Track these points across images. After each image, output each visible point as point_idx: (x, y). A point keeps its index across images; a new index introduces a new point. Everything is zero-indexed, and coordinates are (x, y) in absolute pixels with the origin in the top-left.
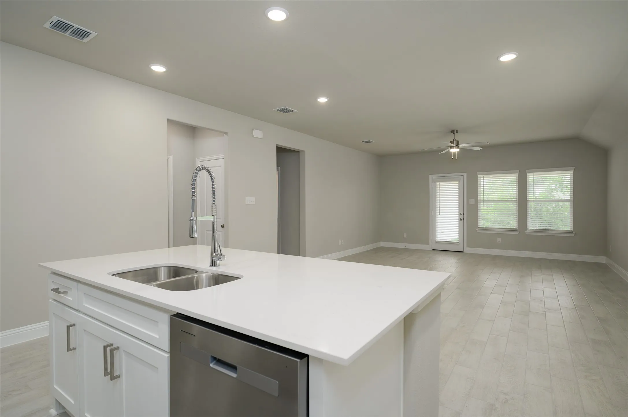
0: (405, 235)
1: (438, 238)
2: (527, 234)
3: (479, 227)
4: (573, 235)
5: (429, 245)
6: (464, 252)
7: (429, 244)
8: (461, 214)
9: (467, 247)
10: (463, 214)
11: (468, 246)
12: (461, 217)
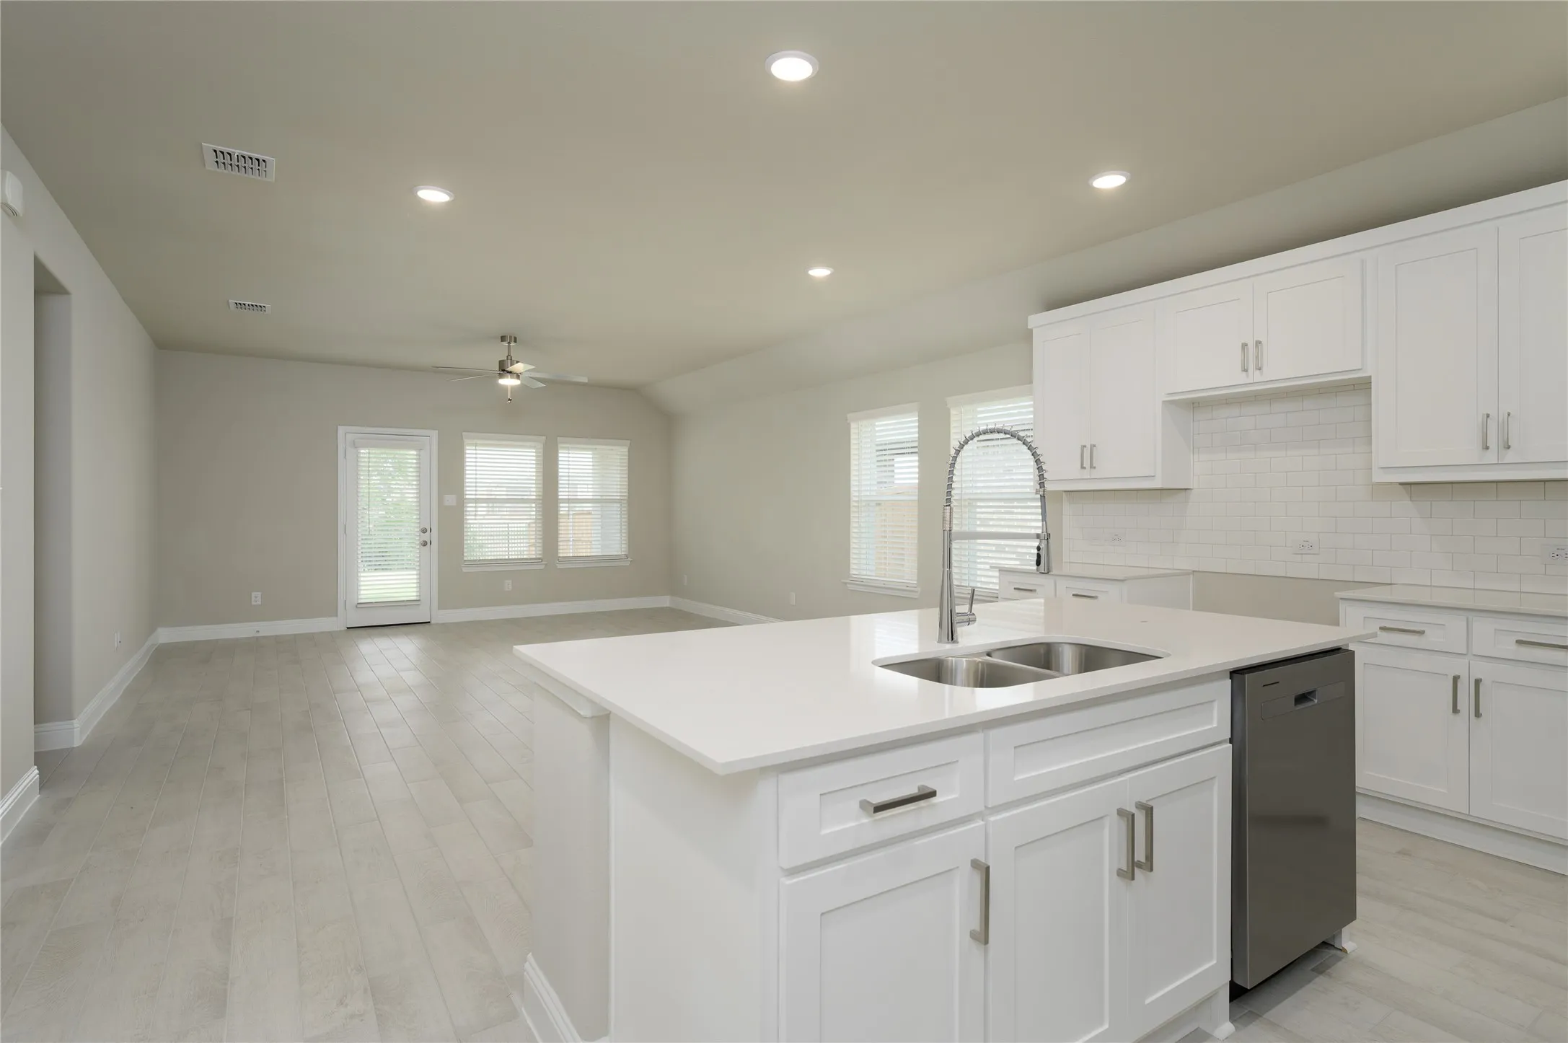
0: (256, 598)
1: (362, 597)
2: (559, 566)
3: (465, 559)
4: (628, 564)
5: (335, 619)
6: (432, 622)
7: (337, 616)
8: (424, 531)
9: (439, 609)
10: (429, 530)
11: (442, 606)
12: (426, 537)
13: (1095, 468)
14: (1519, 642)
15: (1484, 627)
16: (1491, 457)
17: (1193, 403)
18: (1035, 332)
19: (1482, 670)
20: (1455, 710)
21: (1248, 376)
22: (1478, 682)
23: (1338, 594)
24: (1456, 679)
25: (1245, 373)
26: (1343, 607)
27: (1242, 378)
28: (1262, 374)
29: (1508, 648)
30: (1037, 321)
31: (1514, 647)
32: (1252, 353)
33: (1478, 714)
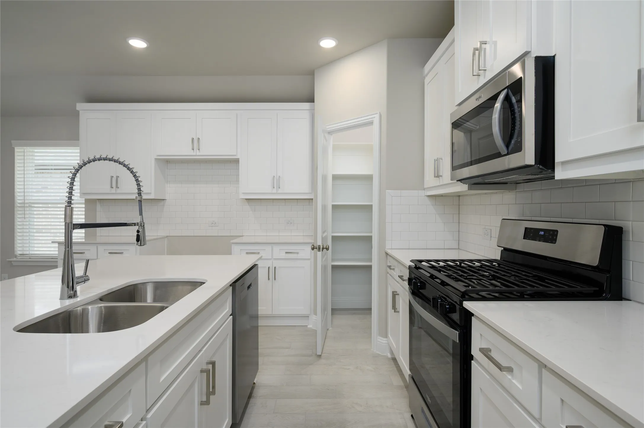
13: (118, 188)
14: (286, 253)
15: (276, 249)
16: (274, 191)
17: (167, 161)
18: (81, 112)
19: (276, 264)
20: (269, 279)
21: (194, 152)
22: (275, 268)
23: (232, 241)
24: (269, 268)
25: (193, 150)
26: (233, 246)
27: (192, 153)
28: (200, 152)
29: (283, 255)
30: (81, 106)
31: (284, 254)
32: (195, 142)
33: (275, 279)
